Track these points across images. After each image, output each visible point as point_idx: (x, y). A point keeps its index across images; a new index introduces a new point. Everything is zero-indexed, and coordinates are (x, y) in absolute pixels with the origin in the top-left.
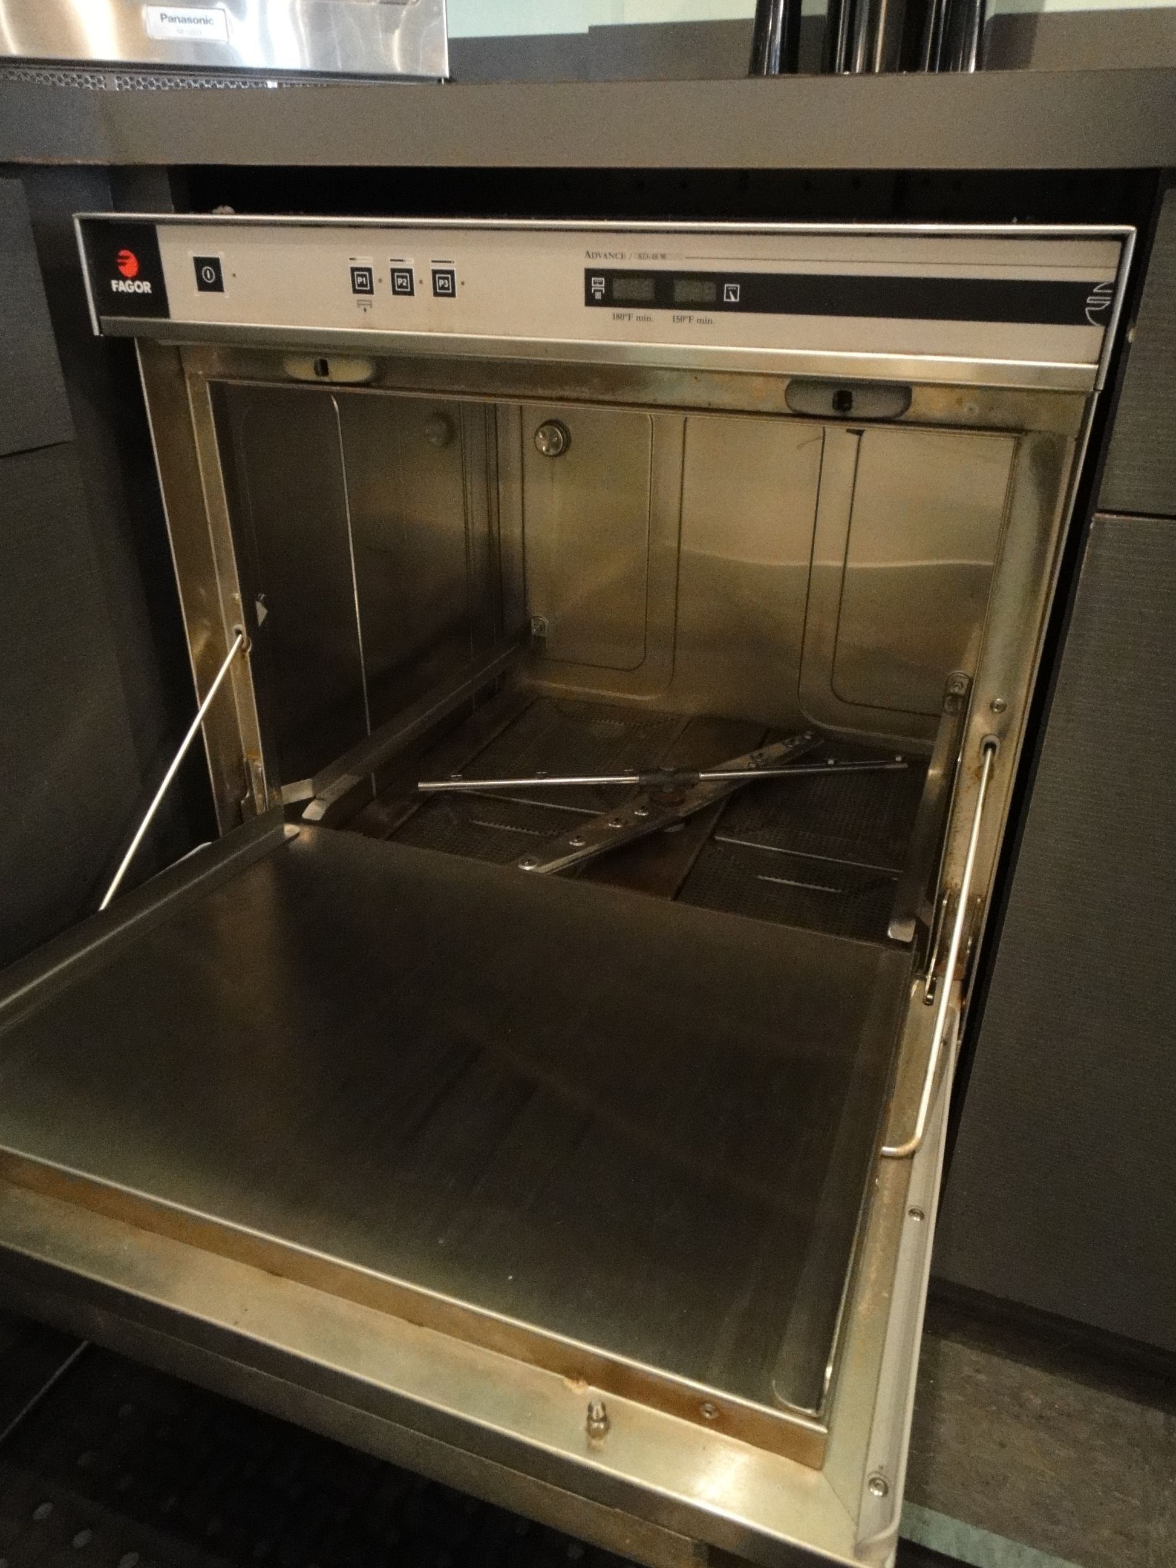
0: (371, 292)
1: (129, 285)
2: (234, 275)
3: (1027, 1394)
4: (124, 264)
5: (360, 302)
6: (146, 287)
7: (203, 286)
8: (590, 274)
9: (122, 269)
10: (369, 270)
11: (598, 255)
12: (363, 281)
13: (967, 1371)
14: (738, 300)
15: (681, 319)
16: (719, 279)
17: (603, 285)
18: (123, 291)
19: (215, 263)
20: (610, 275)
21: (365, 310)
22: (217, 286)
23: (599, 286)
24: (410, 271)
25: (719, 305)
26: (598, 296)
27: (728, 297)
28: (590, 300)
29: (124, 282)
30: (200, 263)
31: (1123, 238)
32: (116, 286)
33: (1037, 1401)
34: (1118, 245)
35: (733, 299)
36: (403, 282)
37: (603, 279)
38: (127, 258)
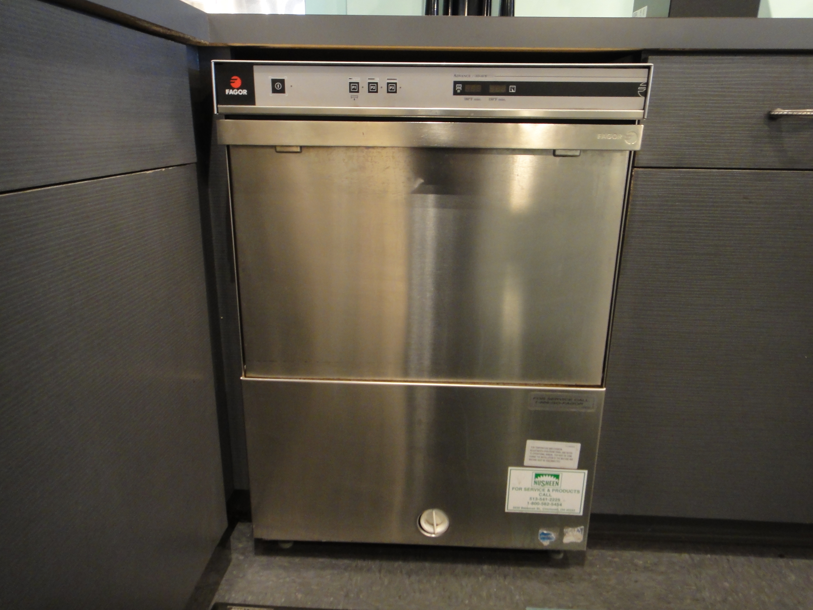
0: (358, 92)
1: (235, 91)
2: (291, 86)
3: (636, 561)
4: (234, 82)
5: (352, 96)
6: (245, 92)
7: (274, 91)
8: (456, 83)
9: (232, 85)
10: (358, 83)
11: (460, 76)
12: (354, 88)
13: (609, 558)
14: (515, 91)
15: (492, 99)
16: (508, 84)
17: (461, 87)
18: (231, 94)
19: (282, 81)
20: (464, 83)
21: (354, 99)
22: (282, 91)
23: (459, 87)
24: (377, 83)
25: (508, 94)
26: (459, 91)
27: (511, 90)
28: (455, 93)
29: (233, 90)
30: (274, 81)
31: (649, 68)
32: (228, 92)
33: (641, 562)
34: (647, 70)
35: (513, 91)
36: (373, 87)
37: (461, 85)
38: (236, 79)
